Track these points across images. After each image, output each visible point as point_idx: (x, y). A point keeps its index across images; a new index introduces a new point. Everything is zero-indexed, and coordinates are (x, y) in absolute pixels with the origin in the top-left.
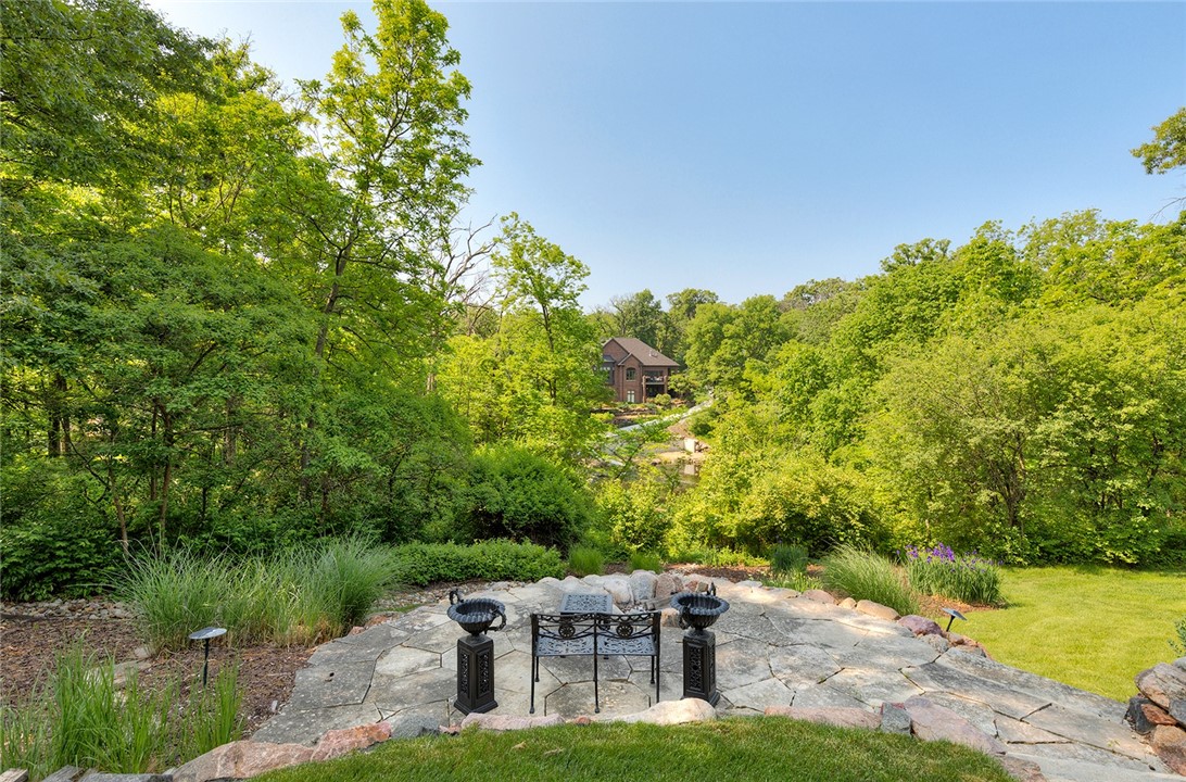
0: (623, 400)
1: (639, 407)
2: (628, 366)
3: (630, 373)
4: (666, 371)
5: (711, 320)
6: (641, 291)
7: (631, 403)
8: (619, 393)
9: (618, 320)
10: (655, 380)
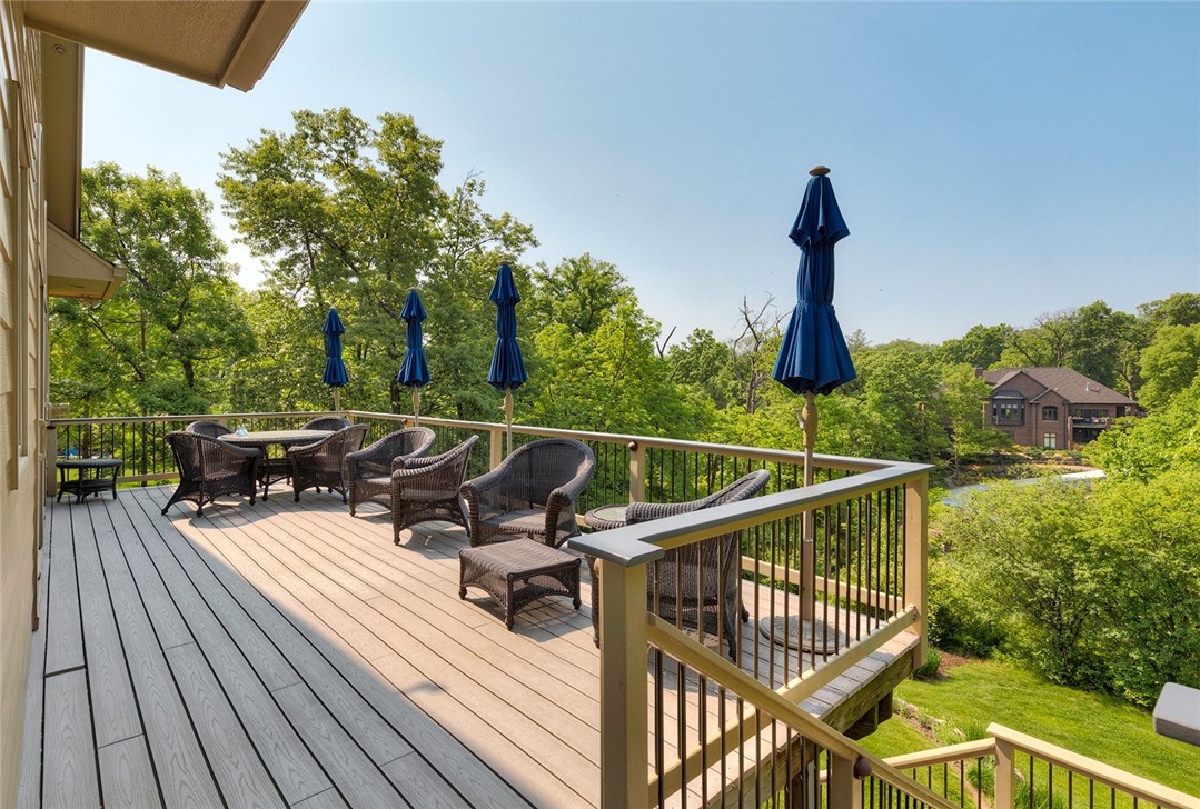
0: (1038, 443)
1: (1058, 454)
2: (1044, 403)
3: (1051, 412)
4: (1113, 411)
5: (1178, 349)
6: (1088, 303)
7: (1049, 448)
8: (1031, 435)
9: (1051, 342)
10: (1091, 422)
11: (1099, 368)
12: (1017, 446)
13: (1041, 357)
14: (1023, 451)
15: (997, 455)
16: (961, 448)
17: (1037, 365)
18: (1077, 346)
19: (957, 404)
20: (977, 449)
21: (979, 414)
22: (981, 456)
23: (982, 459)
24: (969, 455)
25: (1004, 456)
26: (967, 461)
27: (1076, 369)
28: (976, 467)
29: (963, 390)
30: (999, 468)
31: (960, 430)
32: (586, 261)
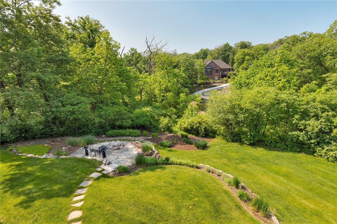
0: (214, 79)
1: (218, 81)
2: (216, 69)
3: (217, 71)
4: (228, 70)
5: (242, 55)
7: (216, 80)
8: (213, 77)
9: (217, 53)
10: (224, 73)
11: (226, 60)
12: (210, 80)
13: (215, 57)
14: (211, 81)
15: (206, 82)
16: (199, 81)
17: (214, 59)
18: (222, 54)
19: (199, 70)
20: (202, 81)
21: (203, 72)
22: (203, 83)
23: (203, 84)
24: (201, 83)
25: (208, 82)
26: (200, 84)
27: (222, 60)
28: (202, 86)
29: (200, 66)
30: (207, 86)
31: (199, 77)
32: (88, 18)
